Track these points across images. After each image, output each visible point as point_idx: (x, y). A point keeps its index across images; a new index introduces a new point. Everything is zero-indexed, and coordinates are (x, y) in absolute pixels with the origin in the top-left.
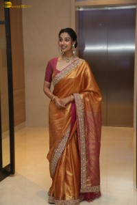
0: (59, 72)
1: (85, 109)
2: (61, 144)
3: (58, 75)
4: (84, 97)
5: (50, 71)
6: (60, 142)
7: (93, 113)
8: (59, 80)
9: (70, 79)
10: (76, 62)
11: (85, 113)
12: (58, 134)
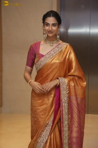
0: (43, 56)
1: (69, 93)
2: (44, 133)
3: (43, 59)
4: (69, 82)
5: (33, 56)
6: (43, 131)
7: (77, 98)
8: (43, 64)
9: (55, 63)
10: (60, 46)
11: (69, 98)
12: (42, 123)
